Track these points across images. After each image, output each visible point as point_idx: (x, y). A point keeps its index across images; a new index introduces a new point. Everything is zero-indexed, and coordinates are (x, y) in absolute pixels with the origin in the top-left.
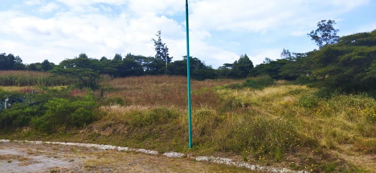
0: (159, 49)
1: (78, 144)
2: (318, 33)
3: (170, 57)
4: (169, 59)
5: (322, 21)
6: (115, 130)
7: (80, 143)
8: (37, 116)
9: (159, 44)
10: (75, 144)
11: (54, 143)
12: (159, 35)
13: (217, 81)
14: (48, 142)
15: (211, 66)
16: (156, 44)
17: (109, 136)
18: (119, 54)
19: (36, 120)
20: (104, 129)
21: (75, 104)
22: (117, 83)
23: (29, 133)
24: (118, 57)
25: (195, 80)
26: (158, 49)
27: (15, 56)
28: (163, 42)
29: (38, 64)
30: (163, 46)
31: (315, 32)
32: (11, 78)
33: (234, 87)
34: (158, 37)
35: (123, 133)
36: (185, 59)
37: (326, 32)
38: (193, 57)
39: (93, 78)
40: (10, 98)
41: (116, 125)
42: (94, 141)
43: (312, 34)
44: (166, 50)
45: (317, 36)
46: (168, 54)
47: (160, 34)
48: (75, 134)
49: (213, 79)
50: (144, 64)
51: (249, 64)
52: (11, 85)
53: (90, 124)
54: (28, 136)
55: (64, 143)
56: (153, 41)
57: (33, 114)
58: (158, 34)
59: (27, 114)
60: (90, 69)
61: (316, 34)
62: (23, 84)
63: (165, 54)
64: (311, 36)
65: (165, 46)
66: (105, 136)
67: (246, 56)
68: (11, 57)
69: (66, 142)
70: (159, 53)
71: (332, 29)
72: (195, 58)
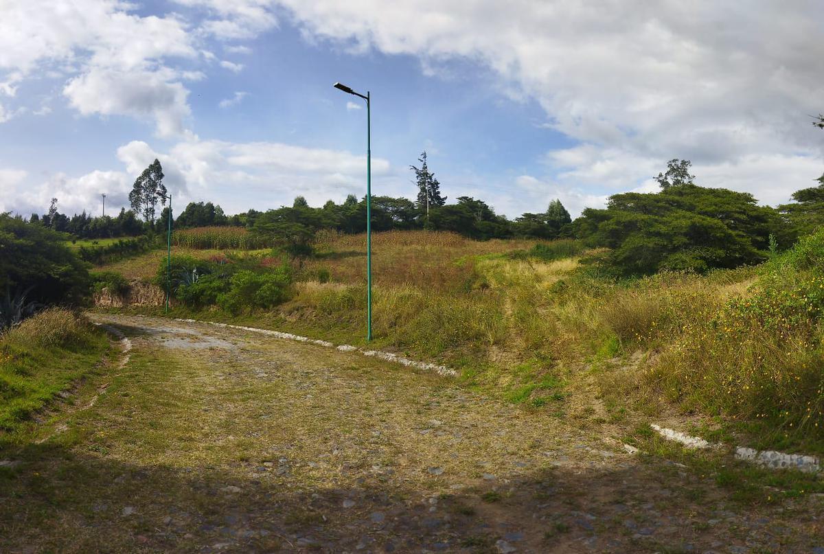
0: (424, 183)
1: (260, 330)
2: (668, 177)
3: (442, 197)
4: (441, 201)
5: (674, 161)
6: (302, 316)
7: (262, 329)
8: (223, 293)
9: (424, 177)
10: (257, 330)
11: (237, 327)
12: (423, 160)
13: (508, 243)
14: (232, 326)
15: (504, 216)
16: (419, 174)
17: (295, 323)
18: (353, 195)
19: (222, 297)
20: (290, 313)
21: (262, 278)
22: (343, 243)
23: (216, 313)
24: (351, 200)
25: (474, 239)
26: (421, 183)
27: (215, 205)
28: (430, 171)
29: (243, 215)
30: (431, 178)
31: (664, 174)
32: (209, 238)
33: (516, 256)
34: (423, 163)
35: (311, 320)
36: (461, 203)
37: (680, 178)
38: (474, 200)
39: (306, 239)
40: (198, 269)
41: (305, 309)
42: (278, 328)
43: (661, 179)
44: (435, 185)
45: (667, 182)
46: (439, 192)
47: (425, 157)
48: (260, 318)
49: (502, 238)
50: (392, 211)
51: (563, 217)
52: (209, 248)
53: (277, 306)
54: (215, 317)
55: (246, 328)
56: (415, 171)
57: (220, 290)
58: (421, 158)
59: (213, 289)
60: (300, 224)
61: (666, 178)
62: (223, 246)
63: (434, 191)
64: (660, 181)
65: (433, 178)
66: (290, 322)
67: (559, 202)
68: (210, 206)
69: (248, 327)
70: (423, 190)
71: (688, 175)
72: (479, 201)
